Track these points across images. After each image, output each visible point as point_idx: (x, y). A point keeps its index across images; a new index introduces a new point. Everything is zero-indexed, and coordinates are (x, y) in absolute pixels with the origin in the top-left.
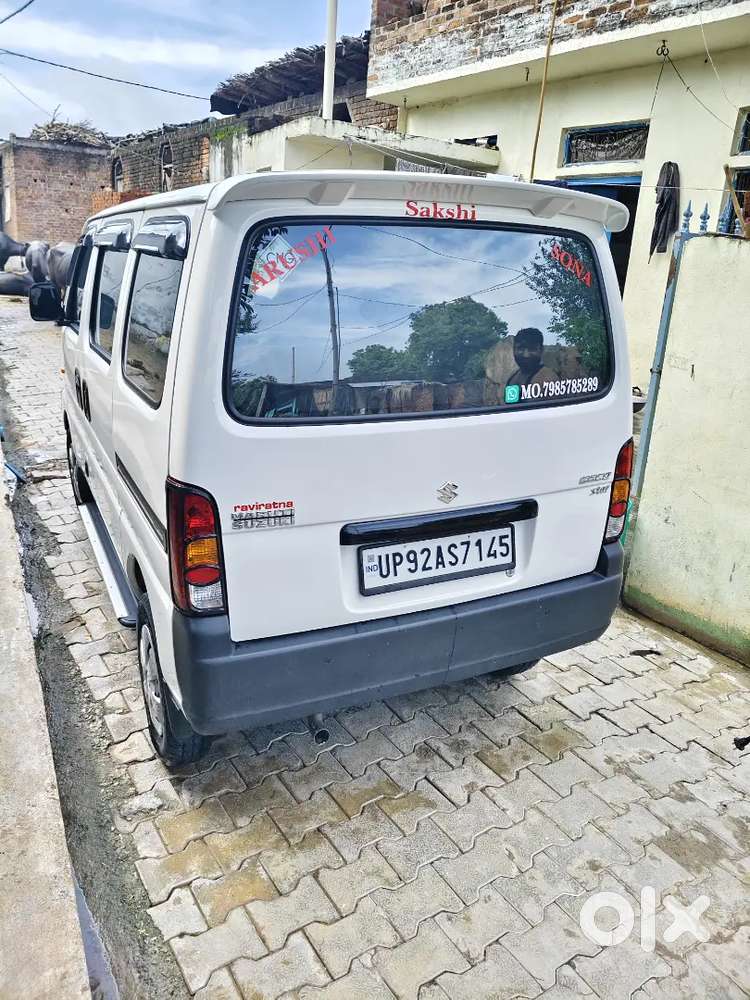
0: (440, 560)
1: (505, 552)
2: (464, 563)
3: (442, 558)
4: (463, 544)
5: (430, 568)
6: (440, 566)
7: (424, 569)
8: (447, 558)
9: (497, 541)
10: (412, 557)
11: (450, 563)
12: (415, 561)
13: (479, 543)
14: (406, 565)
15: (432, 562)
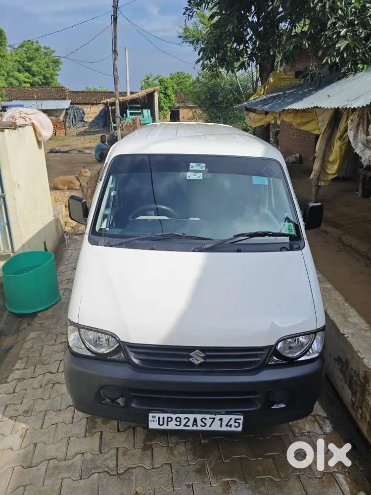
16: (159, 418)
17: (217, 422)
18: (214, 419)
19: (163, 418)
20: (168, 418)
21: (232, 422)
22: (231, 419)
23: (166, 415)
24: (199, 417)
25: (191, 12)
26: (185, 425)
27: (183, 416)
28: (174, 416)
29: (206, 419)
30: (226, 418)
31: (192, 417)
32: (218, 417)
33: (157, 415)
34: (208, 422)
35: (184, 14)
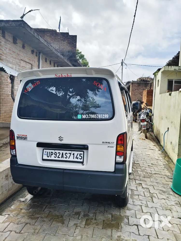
0: (62, 156)
1: (81, 158)
2: (69, 158)
3: (63, 156)
4: (69, 153)
5: (60, 158)
6: (62, 158)
7: (58, 157)
8: (64, 156)
9: (79, 155)
10: (55, 154)
11: (65, 157)
12: (56, 155)
13: (74, 154)
14: (54, 155)
15: (60, 156)
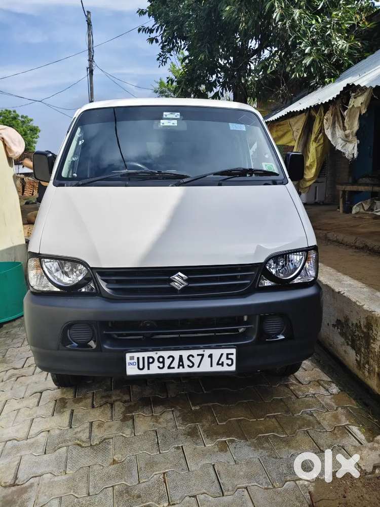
16: (138, 358)
17: (207, 360)
18: (203, 355)
19: (143, 358)
20: (149, 358)
21: (224, 359)
22: (222, 354)
23: (146, 355)
24: (185, 354)
25: (164, 58)
26: (169, 367)
27: (166, 354)
28: (155, 354)
29: (193, 357)
30: (216, 353)
31: (176, 354)
32: (207, 352)
33: (136, 355)
34: (196, 360)
35: (158, 59)
